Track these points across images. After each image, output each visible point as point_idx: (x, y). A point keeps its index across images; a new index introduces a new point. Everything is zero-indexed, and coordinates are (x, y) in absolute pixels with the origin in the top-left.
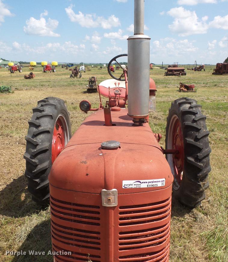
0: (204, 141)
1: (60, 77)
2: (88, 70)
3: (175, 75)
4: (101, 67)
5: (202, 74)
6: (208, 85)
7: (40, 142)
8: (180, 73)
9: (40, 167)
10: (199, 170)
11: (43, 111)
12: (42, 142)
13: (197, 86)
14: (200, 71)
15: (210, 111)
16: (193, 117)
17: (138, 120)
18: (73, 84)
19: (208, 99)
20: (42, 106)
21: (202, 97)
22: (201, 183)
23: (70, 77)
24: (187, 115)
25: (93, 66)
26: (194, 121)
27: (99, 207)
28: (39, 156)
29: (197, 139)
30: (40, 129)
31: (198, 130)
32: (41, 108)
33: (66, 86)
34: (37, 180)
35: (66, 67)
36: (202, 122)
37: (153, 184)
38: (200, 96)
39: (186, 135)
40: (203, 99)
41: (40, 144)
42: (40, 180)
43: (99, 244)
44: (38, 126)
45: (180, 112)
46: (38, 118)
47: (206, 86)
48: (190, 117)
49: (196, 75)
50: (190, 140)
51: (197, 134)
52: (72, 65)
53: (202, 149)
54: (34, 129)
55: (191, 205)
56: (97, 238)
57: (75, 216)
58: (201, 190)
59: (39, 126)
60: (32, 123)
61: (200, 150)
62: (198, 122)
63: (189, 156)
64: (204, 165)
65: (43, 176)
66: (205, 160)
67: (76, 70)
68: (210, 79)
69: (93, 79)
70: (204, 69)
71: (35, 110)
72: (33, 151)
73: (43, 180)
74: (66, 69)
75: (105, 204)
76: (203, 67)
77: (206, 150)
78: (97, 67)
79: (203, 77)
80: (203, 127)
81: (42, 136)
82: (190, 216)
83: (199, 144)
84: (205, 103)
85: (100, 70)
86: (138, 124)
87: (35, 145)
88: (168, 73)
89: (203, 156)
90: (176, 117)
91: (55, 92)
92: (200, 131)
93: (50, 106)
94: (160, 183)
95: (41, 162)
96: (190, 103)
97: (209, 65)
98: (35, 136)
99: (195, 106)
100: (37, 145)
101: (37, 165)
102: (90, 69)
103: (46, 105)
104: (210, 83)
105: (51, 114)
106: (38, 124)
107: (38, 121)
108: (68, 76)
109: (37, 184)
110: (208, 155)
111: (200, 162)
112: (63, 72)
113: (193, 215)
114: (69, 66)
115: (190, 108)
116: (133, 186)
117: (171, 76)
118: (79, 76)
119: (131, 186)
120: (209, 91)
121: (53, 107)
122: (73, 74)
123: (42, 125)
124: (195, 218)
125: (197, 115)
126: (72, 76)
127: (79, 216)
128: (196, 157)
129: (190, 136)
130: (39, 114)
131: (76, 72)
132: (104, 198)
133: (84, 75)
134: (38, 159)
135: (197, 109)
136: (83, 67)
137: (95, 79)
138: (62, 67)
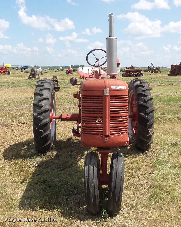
0: (149, 103)
1: (17, 79)
2: (44, 72)
3: (132, 76)
4: (58, 70)
5: (158, 75)
6: (163, 84)
7: (44, 105)
8: (137, 74)
9: (44, 121)
10: (148, 120)
11: (44, 86)
12: (45, 105)
13: (153, 85)
14: (156, 73)
15: (163, 103)
16: (143, 88)
17: (112, 76)
18: (33, 84)
19: (162, 94)
20: (42, 83)
21: (157, 94)
22: (149, 130)
23: (28, 78)
24: (138, 88)
25: (49, 68)
26: (143, 91)
27: (103, 96)
28: (43, 114)
29: (145, 102)
30: (43, 97)
31: (146, 96)
32: (42, 84)
33: (26, 86)
34: (42, 131)
35: (21, 70)
36: (148, 91)
37: (121, 88)
38: (156, 93)
39: (138, 100)
40: (158, 94)
41: (44, 106)
42: (43, 131)
43: (102, 111)
44: (41, 95)
45: (134, 87)
46: (41, 90)
47: (161, 85)
48: (140, 88)
49: (153, 76)
50: (141, 102)
51: (145, 98)
52: (27, 67)
53: (149, 107)
54: (39, 97)
55: (144, 149)
56: (101, 109)
57: (93, 101)
58: (149, 134)
59: (43, 95)
60: (37, 93)
61: (147, 108)
62: (146, 92)
63: (141, 112)
64: (150, 117)
65: (45, 128)
66: (150, 114)
67: (35, 72)
68: (166, 79)
69: (55, 78)
70: (160, 71)
71: (37, 86)
72: (39, 111)
73: (45, 131)
74: (21, 71)
75: (105, 94)
76: (159, 69)
77: (151, 108)
78: (53, 70)
79: (159, 78)
80: (149, 94)
81: (44, 102)
82: (143, 154)
83: (147, 104)
84: (159, 97)
85: (57, 72)
86: (112, 78)
87: (41, 107)
88: (126, 74)
89: (149, 112)
90: (132, 92)
91: (17, 91)
92: (147, 97)
93: (47, 84)
94: (124, 88)
95: (45, 118)
96: (140, 81)
97: (166, 68)
98: (40, 101)
99: (143, 83)
100: (42, 107)
101: (42, 120)
102: (46, 71)
103: (45, 82)
104: (165, 82)
105: (49, 88)
106: (42, 94)
107: (41, 92)
108: (26, 78)
109: (42, 133)
110: (152, 111)
111: (147, 116)
112: (19, 74)
113: (145, 153)
114: (24, 69)
115: (141, 83)
116: (115, 88)
117: (129, 77)
118: (37, 78)
119: (114, 88)
120: (163, 89)
121: (49, 84)
122: (31, 75)
123: (44, 94)
124: (147, 155)
125: (145, 87)
126: (30, 77)
127: (95, 101)
128: (145, 112)
129: (141, 100)
130: (41, 88)
131: (35, 73)
132: (105, 92)
133: (42, 76)
134: (42, 116)
135: (145, 84)
136: (40, 69)
137: (57, 78)
138: (17, 70)
